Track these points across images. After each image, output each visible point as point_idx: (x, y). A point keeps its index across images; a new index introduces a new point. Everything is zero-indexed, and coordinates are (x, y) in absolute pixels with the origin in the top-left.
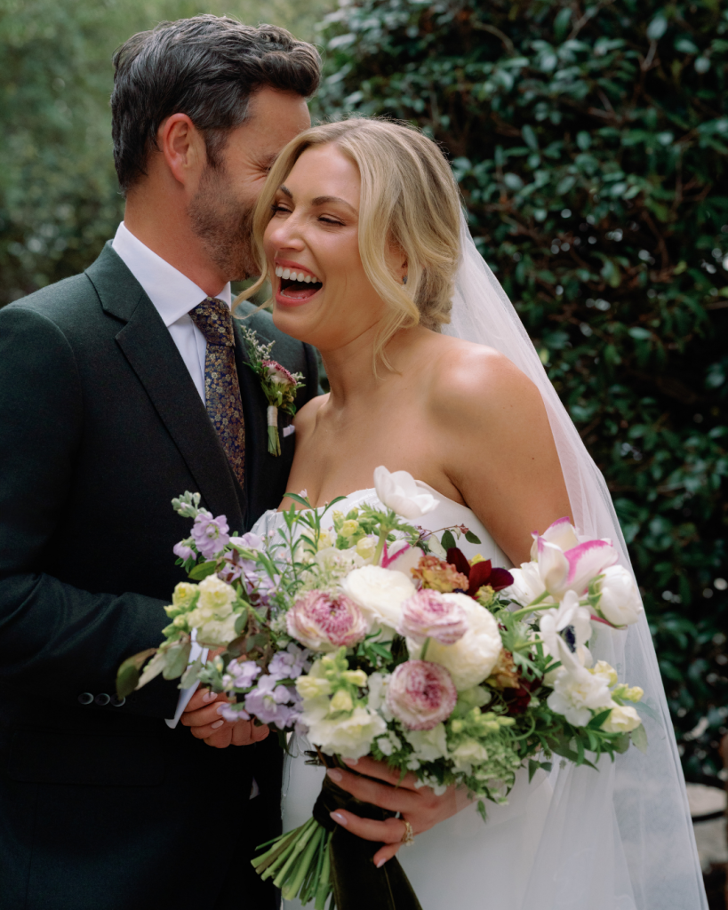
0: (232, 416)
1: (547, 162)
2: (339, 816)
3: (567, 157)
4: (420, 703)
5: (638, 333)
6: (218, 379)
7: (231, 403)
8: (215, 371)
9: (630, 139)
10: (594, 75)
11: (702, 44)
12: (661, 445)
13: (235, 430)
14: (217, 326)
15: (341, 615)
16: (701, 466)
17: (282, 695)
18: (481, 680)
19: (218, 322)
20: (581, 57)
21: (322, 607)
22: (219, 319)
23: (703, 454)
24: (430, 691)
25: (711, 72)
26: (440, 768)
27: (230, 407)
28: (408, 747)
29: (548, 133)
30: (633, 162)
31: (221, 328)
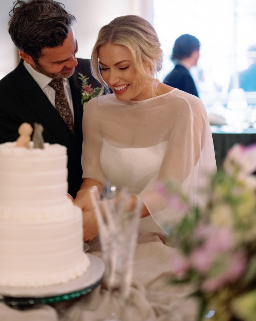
0: (66, 115)
6: (59, 104)
7: (65, 111)
8: (58, 102)
13: (68, 119)
14: (56, 88)
19: (57, 87)
22: (57, 86)
27: (65, 112)
31: (58, 89)
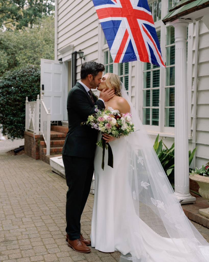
1: (13, 96)
2: (103, 138)
3: (14, 95)
4: (108, 126)
5: (19, 107)
9: (18, 95)
10: (16, 91)
11: (23, 89)
12: (20, 113)
15: (102, 119)
16: (23, 115)
17: (97, 126)
18: (114, 125)
20: (15, 89)
21: (101, 118)
23: (23, 114)
24: (109, 125)
25: (23, 91)
26: (111, 134)
28: (108, 131)
29: (13, 94)
30: (18, 96)
